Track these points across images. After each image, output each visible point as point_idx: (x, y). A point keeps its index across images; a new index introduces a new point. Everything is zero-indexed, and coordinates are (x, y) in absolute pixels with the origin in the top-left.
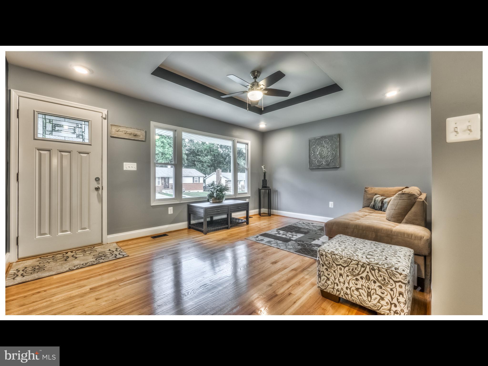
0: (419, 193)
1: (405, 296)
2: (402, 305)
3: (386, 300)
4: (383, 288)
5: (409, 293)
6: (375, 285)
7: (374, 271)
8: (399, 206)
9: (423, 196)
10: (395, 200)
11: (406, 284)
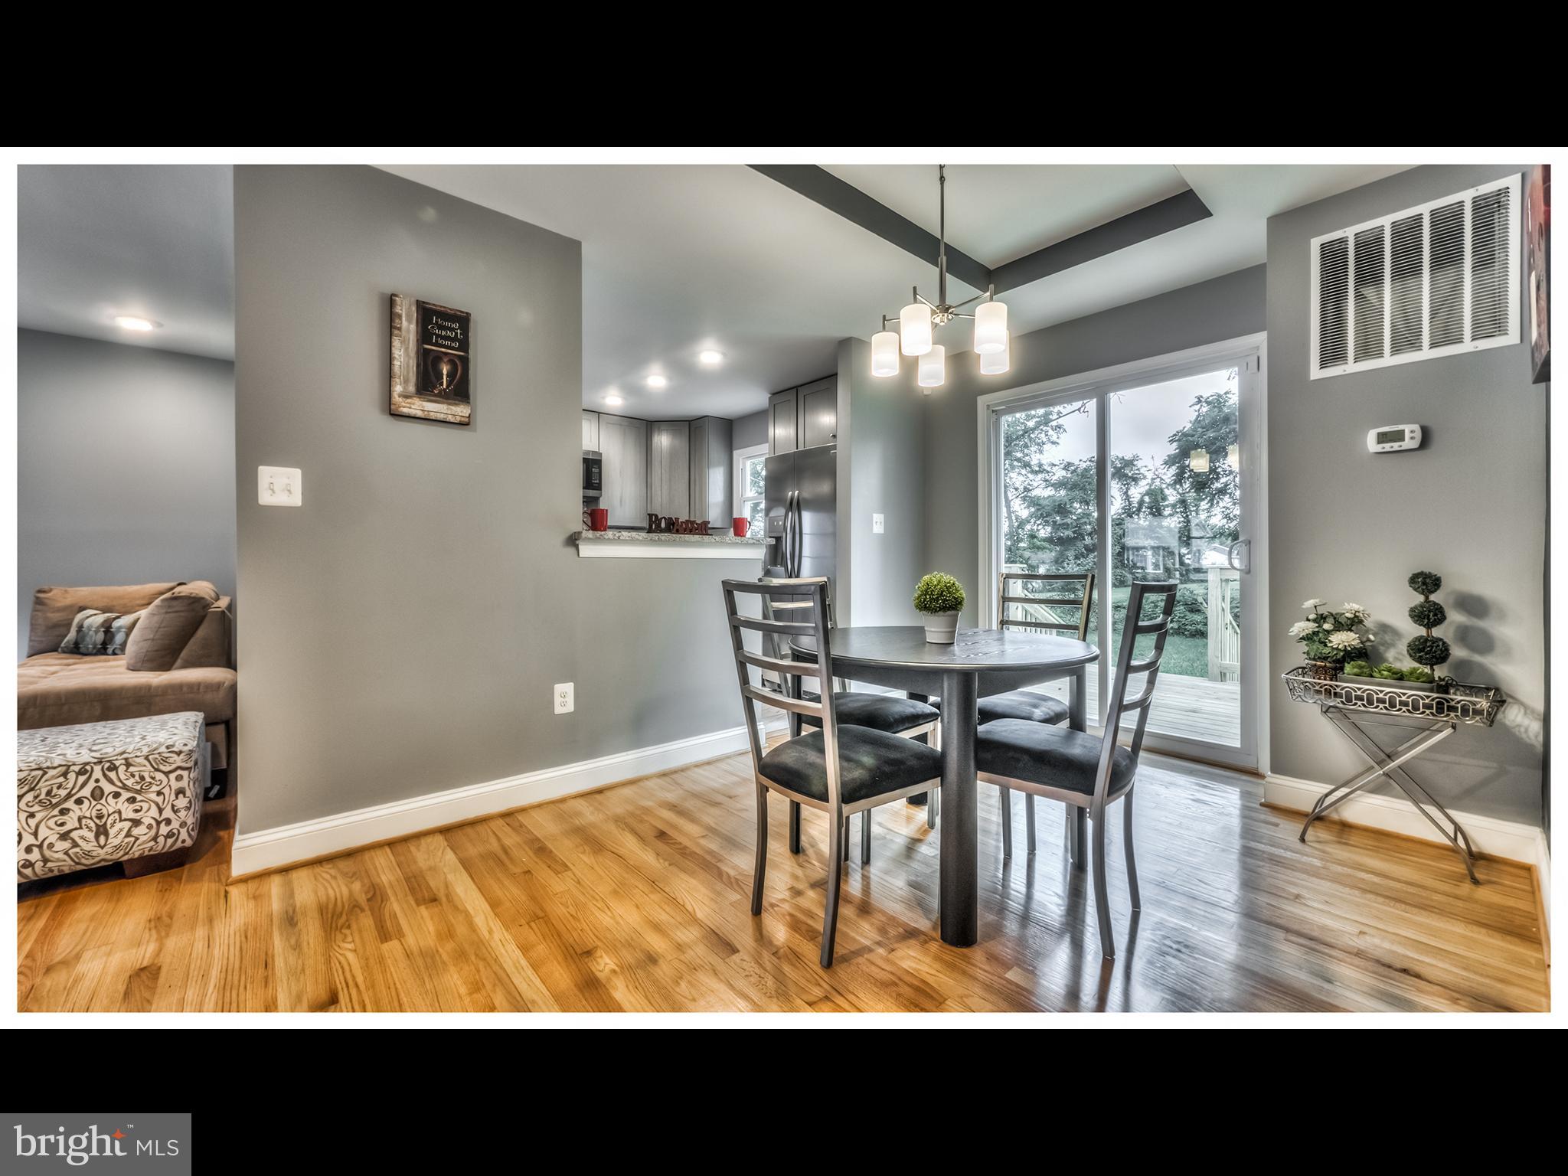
0: (213, 595)
1: (188, 793)
2: (183, 814)
3: (147, 821)
4: (139, 798)
5: (196, 785)
6: (116, 803)
7: (114, 772)
8: (166, 629)
9: (223, 603)
10: (154, 614)
11: (191, 768)
